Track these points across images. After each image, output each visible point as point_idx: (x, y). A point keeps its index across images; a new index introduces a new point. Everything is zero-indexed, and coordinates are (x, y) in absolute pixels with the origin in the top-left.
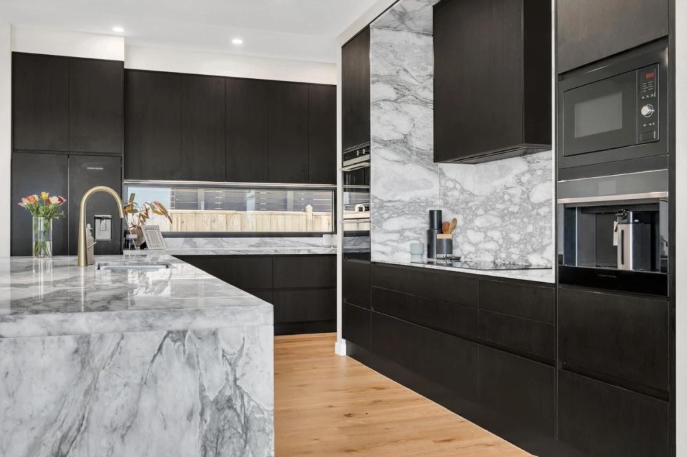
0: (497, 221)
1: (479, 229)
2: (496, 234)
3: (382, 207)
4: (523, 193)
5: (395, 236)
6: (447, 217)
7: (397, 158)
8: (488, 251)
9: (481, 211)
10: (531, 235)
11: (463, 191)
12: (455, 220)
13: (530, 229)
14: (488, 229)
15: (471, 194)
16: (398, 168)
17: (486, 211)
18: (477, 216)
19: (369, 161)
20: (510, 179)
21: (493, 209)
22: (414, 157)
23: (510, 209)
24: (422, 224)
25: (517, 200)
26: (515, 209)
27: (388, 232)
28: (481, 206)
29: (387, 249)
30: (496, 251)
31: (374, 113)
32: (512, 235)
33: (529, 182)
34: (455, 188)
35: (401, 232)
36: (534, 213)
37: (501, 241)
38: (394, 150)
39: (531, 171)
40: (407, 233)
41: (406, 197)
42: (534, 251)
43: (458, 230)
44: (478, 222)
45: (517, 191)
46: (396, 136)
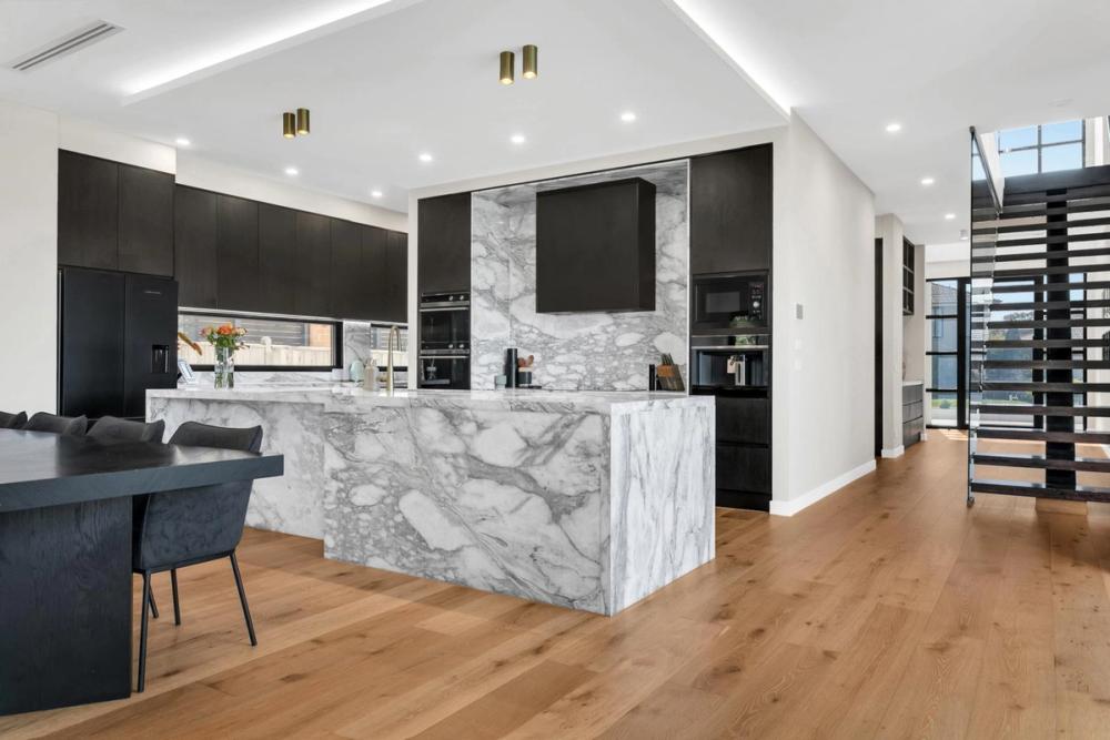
0: (582, 359)
1: (561, 364)
2: (581, 368)
3: (478, 345)
4: (609, 339)
5: (485, 370)
6: (523, 354)
7: (486, 304)
8: (571, 380)
9: (563, 351)
10: (616, 368)
11: (541, 334)
12: (532, 357)
13: (616, 363)
14: (571, 363)
15: (551, 337)
16: (487, 313)
17: (569, 351)
18: (558, 354)
19: (469, 306)
20: (595, 329)
21: (578, 349)
22: (496, 305)
23: (596, 350)
24: (500, 359)
25: (603, 344)
26: (601, 350)
27: (481, 366)
28: (563, 346)
29: (481, 380)
30: (580, 381)
31: (473, 266)
32: (597, 368)
33: (614, 332)
34: (531, 331)
35: (488, 365)
36: (620, 353)
37: (585, 373)
38: (485, 298)
39: (618, 325)
40: (493, 367)
41: (491, 337)
42: (619, 379)
43: (534, 365)
44: (559, 359)
45: (603, 337)
46: (487, 287)
